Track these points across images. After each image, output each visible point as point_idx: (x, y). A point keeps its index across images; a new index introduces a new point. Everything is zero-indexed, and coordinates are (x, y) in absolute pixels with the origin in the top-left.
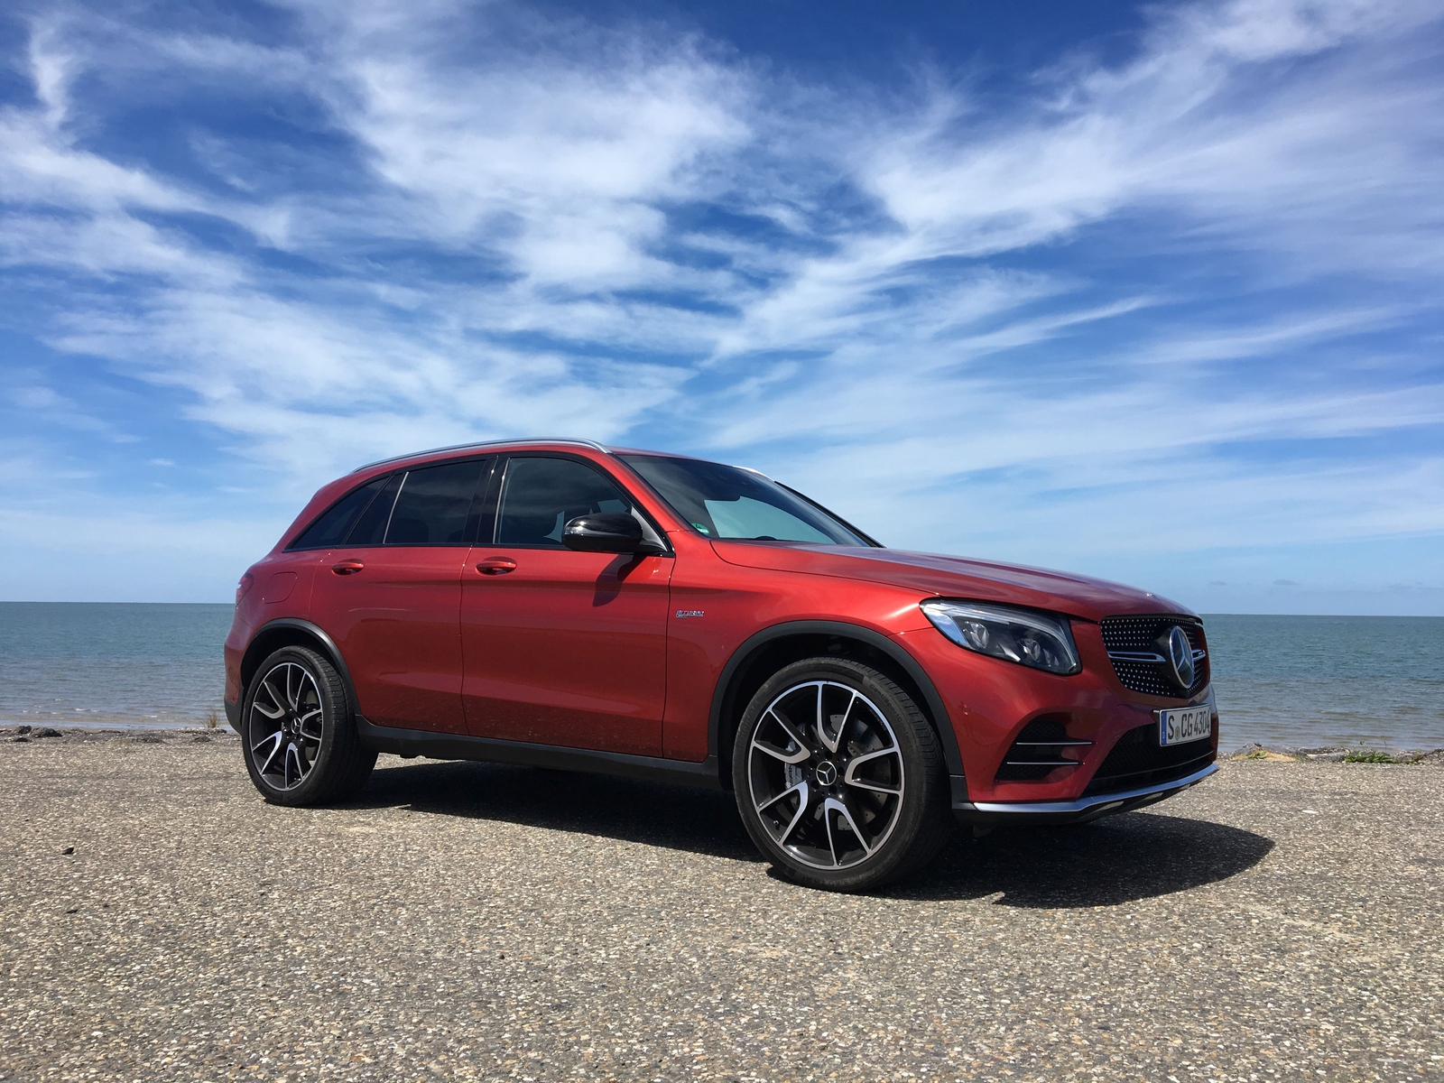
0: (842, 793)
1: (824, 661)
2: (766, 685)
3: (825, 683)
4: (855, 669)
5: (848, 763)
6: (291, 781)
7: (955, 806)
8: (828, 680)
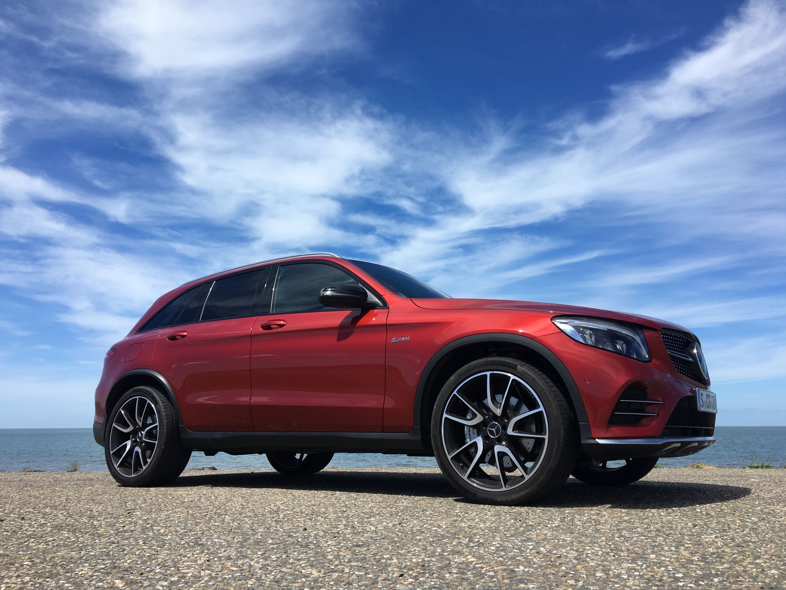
0: (505, 441)
1: (490, 359)
2: (452, 378)
3: (492, 372)
4: (511, 362)
5: (508, 423)
6: (136, 471)
7: (583, 442)
8: (493, 370)
